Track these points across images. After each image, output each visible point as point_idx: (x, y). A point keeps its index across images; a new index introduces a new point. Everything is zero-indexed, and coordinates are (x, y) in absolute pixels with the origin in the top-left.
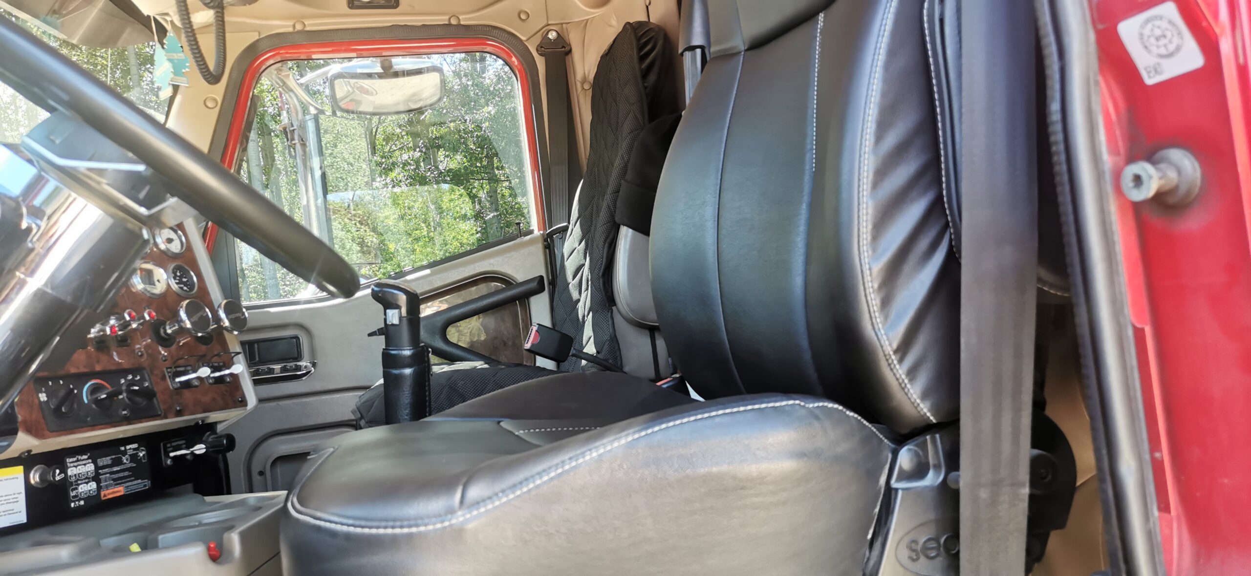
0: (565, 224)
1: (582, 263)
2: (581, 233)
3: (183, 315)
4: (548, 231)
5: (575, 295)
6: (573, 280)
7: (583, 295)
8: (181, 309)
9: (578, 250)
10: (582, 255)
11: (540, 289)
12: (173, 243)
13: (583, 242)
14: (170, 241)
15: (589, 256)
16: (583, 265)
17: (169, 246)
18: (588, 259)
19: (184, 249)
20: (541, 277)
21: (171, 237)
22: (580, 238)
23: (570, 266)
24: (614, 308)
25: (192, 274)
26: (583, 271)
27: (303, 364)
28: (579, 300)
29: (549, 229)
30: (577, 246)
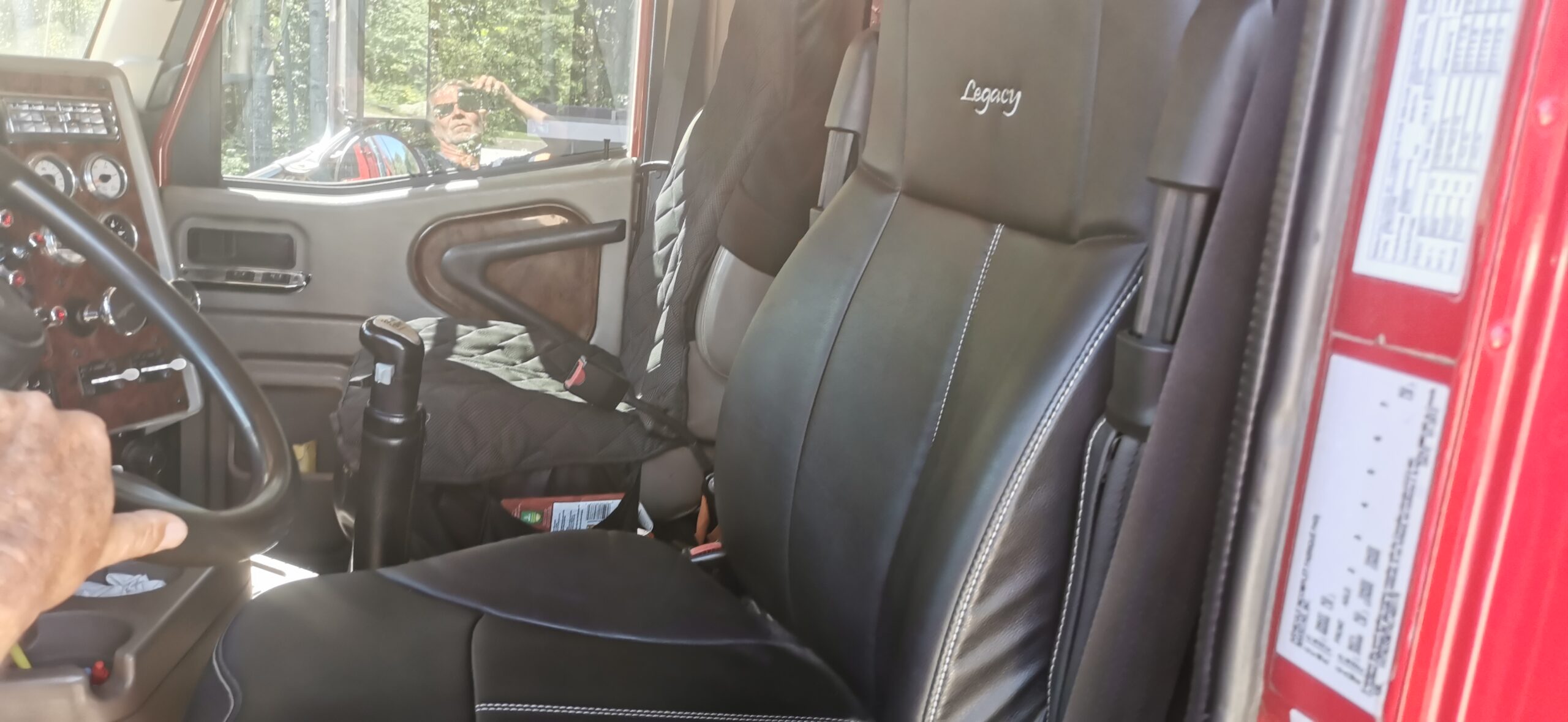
0: (666, 162)
1: (676, 231)
2: (682, 191)
3: (106, 306)
4: (644, 164)
5: (658, 270)
6: (659, 250)
7: (667, 276)
8: (106, 298)
9: (673, 213)
10: (677, 219)
11: (618, 237)
12: (110, 182)
13: (682, 205)
14: (105, 178)
15: (686, 226)
16: (676, 235)
17: (101, 184)
18: (683, 230)
19: (125, 190)
20: (623, 222)
21: (107, 173)
22: (679, 197)
23: (660, 226)
24: (692, 343)
25: (134, 228)
26: (673, 244)
27: (292, 273)
28: (661, 280)
29: (645, 162)
30: (674, 205)
